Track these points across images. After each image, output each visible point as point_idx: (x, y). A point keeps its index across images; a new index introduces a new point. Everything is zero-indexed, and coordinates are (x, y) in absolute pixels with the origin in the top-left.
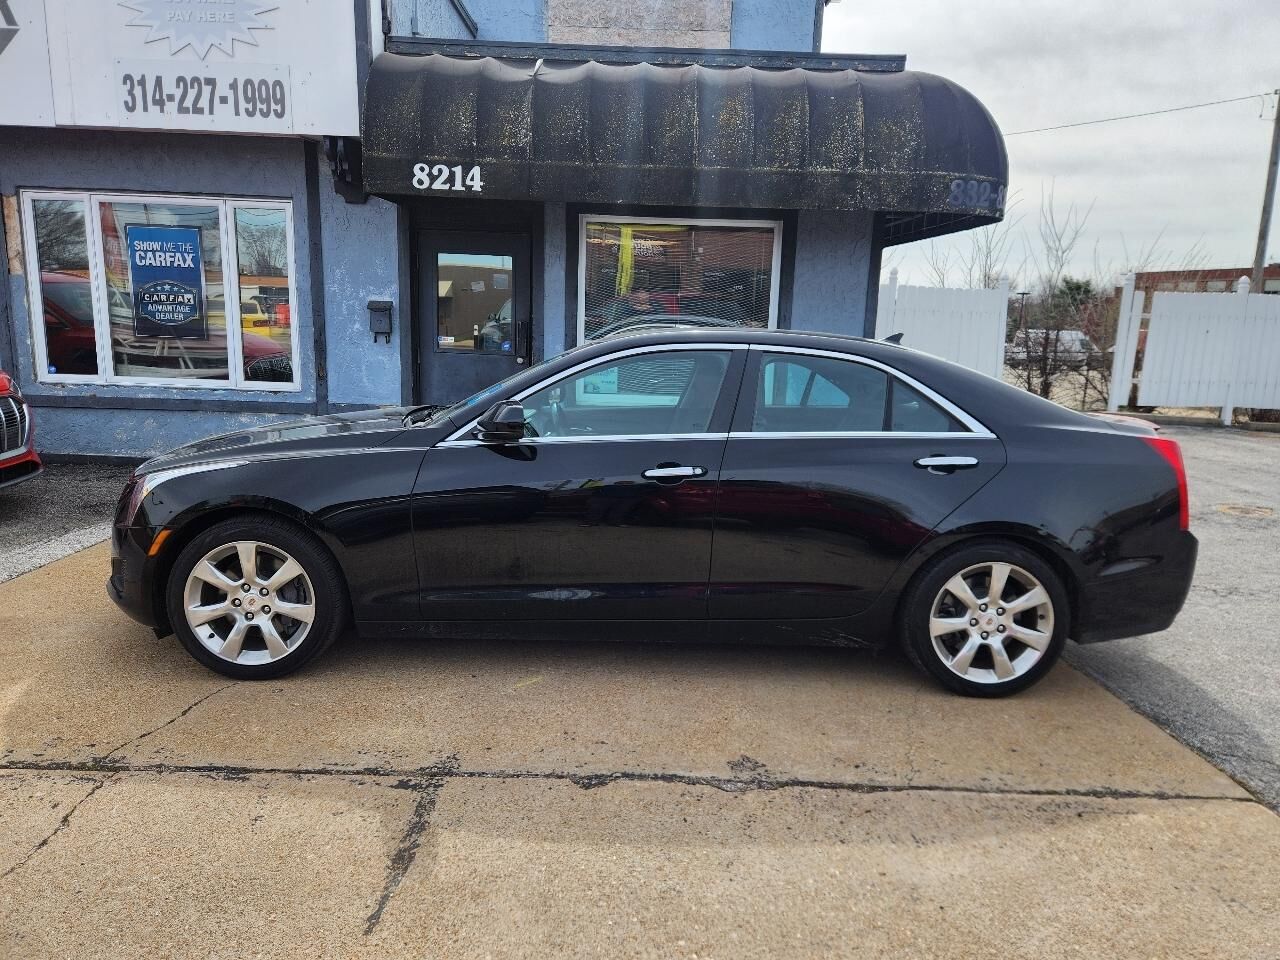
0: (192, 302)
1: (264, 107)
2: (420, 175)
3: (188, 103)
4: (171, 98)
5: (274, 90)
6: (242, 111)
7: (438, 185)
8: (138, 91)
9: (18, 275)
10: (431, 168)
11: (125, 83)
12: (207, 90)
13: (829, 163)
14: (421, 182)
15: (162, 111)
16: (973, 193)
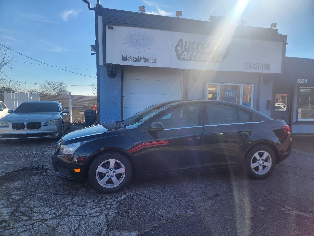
1: (267, 68)
3: (255, 67)
4: (252, 66)
6: (263, 69)
7: (301, 82)
8: (247, 65)
10: (300, 79)
11: (245, 64)
12: (258, 65)
14: (298, 82)
15: (251, 69)
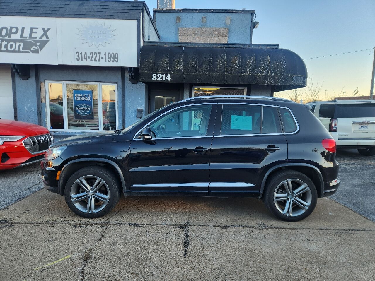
0: (90, 109)
1: (113, 60)
2: (154, 77)
3: (93, 59)
4: (89, 57)
5: (116, 55)
6: (107, 60)
7: (159, 79)
8: (80, 56)
9: (44, 103)
10: (157, 75)
11: (77, 54)
12: (98, 55)
13: (261, 72)
14: (154, 79)
15: (86, 61)
16: (299, 80)
